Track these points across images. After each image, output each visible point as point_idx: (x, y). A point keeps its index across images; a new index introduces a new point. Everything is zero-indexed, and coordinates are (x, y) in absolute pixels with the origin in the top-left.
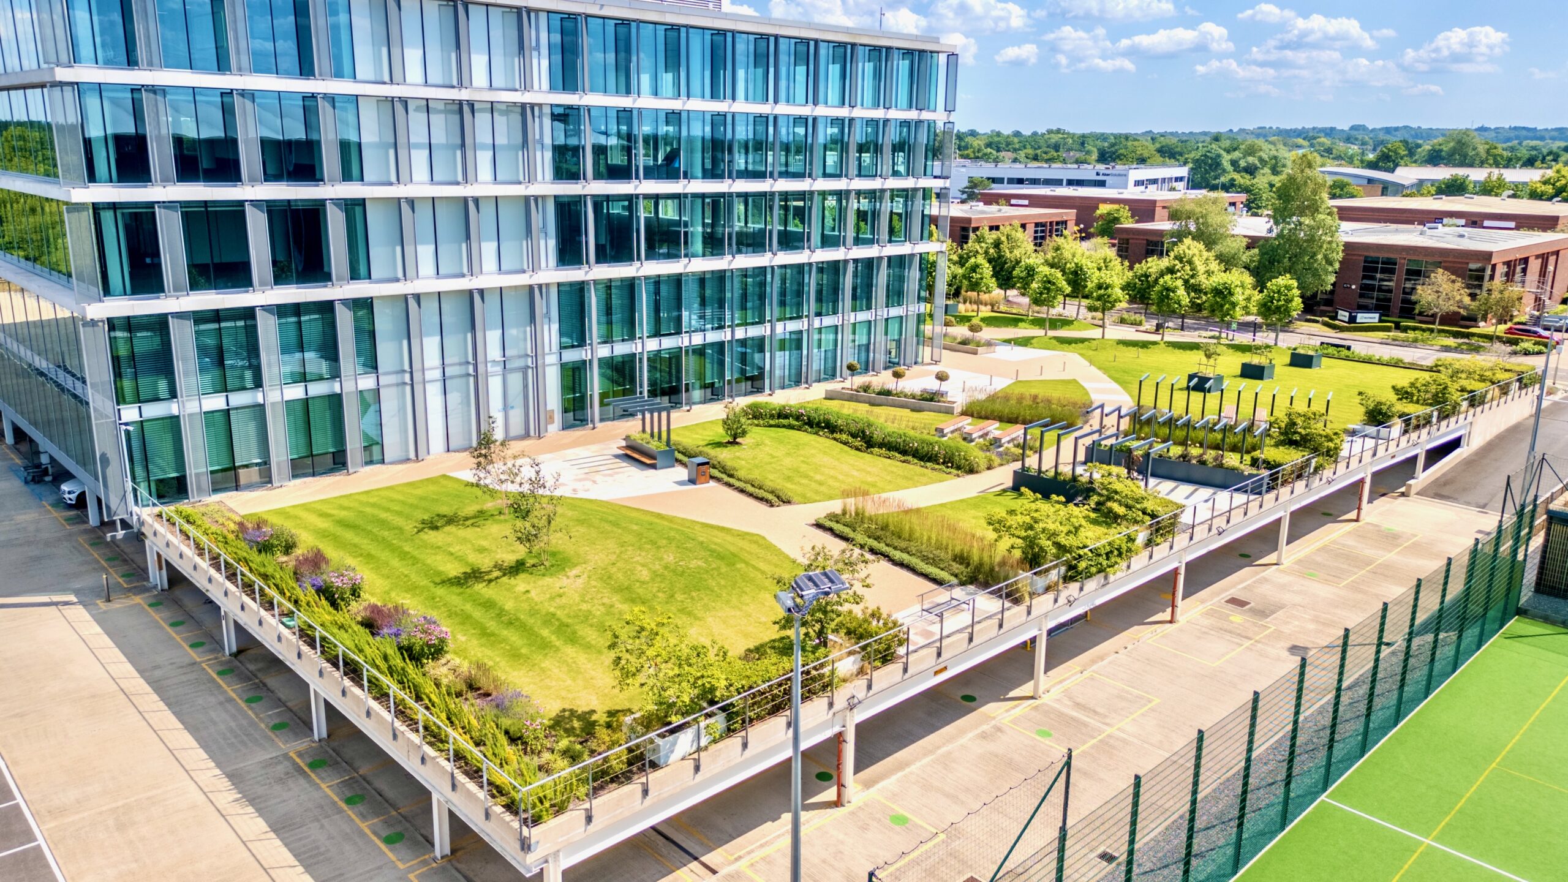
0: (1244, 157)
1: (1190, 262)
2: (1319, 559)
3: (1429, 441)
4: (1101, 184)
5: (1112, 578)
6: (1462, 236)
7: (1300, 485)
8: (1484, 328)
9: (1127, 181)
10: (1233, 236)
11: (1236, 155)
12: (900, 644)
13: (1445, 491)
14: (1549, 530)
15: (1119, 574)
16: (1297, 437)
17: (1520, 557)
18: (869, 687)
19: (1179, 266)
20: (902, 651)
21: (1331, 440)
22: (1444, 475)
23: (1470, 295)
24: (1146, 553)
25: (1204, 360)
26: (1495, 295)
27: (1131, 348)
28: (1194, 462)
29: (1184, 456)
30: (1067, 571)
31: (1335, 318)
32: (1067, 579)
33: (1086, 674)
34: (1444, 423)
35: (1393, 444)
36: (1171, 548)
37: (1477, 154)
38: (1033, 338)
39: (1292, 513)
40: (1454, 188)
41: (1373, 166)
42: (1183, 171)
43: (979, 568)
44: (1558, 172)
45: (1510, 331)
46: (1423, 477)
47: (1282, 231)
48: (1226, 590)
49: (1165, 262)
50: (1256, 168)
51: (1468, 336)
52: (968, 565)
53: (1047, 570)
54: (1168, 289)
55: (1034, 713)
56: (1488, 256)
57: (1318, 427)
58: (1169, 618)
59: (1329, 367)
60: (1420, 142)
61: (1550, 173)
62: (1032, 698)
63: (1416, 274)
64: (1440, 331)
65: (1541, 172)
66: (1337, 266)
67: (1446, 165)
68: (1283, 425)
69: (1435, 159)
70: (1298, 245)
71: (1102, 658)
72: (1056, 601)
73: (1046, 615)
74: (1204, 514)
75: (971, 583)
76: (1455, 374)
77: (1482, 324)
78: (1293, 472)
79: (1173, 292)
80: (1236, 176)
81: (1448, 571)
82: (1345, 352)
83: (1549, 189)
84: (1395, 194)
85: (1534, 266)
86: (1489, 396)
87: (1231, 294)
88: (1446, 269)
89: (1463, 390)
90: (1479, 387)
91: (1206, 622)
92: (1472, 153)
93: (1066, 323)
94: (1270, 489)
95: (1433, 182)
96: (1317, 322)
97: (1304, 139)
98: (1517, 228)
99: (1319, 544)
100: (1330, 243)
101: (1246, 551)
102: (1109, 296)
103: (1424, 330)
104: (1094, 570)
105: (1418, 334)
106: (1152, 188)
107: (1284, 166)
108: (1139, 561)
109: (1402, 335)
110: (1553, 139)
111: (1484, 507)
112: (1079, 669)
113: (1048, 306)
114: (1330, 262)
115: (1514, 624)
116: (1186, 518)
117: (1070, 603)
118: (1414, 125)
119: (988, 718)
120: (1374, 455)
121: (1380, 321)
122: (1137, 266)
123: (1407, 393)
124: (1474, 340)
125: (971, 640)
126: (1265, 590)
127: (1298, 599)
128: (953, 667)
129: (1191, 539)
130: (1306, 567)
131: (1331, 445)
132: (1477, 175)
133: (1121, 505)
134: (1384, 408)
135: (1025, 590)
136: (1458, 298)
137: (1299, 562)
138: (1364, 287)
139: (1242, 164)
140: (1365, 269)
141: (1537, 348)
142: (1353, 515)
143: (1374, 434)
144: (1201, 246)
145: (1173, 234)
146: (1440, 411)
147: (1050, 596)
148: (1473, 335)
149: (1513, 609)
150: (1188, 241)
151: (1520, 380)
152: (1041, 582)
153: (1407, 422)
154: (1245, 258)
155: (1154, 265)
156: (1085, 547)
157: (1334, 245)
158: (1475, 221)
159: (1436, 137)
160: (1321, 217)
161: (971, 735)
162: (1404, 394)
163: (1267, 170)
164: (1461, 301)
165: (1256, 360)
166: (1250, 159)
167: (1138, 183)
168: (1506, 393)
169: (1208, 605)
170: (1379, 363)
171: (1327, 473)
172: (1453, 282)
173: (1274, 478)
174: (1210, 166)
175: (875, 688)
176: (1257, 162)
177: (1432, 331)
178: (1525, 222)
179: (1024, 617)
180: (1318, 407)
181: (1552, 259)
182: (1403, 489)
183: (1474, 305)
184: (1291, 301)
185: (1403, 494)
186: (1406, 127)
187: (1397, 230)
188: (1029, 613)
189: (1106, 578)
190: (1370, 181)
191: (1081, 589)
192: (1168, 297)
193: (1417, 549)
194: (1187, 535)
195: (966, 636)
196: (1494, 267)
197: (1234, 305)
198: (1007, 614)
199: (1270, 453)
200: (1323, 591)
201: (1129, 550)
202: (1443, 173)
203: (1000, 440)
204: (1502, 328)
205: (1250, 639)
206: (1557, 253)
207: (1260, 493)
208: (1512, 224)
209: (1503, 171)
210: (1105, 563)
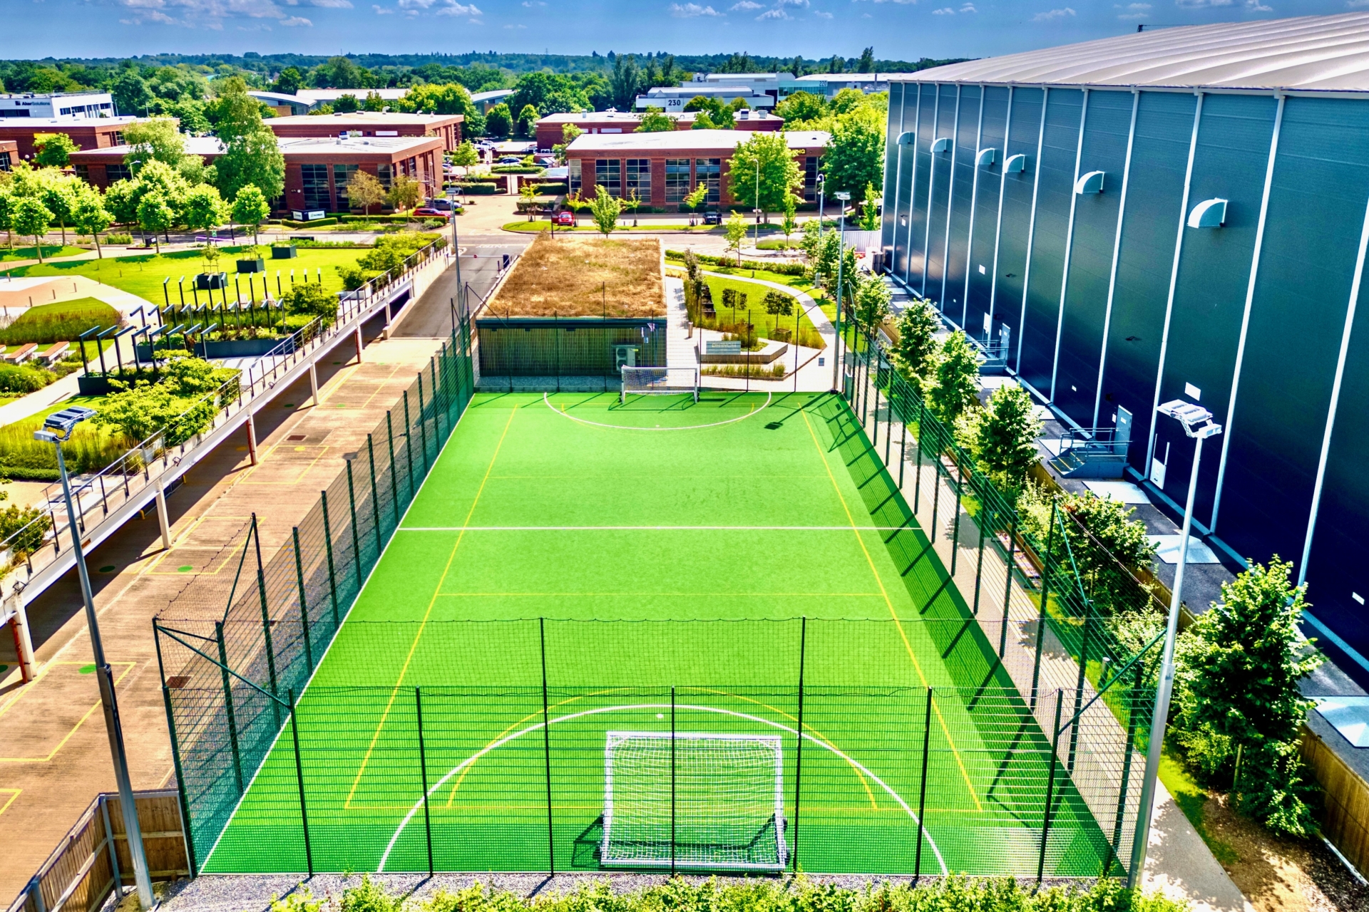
0: (163, 83)
1: (159, 181)
2: (342, 394)
3: (390, 296)
4: (25, 113)
5: (203, 437)
6: (366, 143)
7: (317, 341)
8: (400, 213)
9: (52, 110)
10: (189, 155)
11: (154, 81)
12: (46, 528)
13: (408, 331)
14: (479, 335)
15: (209, 432)
16: (305, 306)
17: (468, 355)
18: (30, 571)
19: (150, 186)
20: (49, 535)
21: (330, 303)
22: (404, 320)
23: (384, 188)
24: (223, 412)
25: (207, 262)
26: (401, 187)
27: (131, 263)
28: (233, 339)
29: (224, 336)
30: (167, 439)
31: (292, 218)
32: (168, 446)
33: (201, 520)
34: (396, 282)
35: (369, 301)
36: (240, 405)
37: (355, 78)
38: (28, 267)
39: (316, 364)
40: (346, 106)
41: (277, 89)
42: (107, 98)
43: (86, 456)
44: (415, 90)
45: (416, 213)
46: (393, 324)
47: (232, 147)
48: (285, 432)
49: (136, 184)
50: (177, 94)
51: (390, 220)
52: (75, 458)
53: (151, 441)
54: (152, 206)
55: (170, 559)
56: (388, 157)
57: (317, 296)
58: (250, 463)
59: (303, 256)
60: (306, 67)
61: (410, 92)
62: (163, 550)
63: (341, 176)
64: (371, 219)
65: (404, 91)
66: (283, 174)
67: (332, 87)
68: (293, 298)
69: (321, 82)
70: (247, 159)
71: (209, 505)
72: (165, 464)
73: (160, 478)
74: (257, 374)
75: (84, 472)
76: (394, 245)
77: (397, 210)
78: (310, 332)
79: (158, 208)
80: (160, 101)
81: (420, 382)
82: (310, 243)
83: (413, 105)
84: (302, 113)
85: (420, 162)
86: (419, 259)
87: (209, 204)
88: (363, 169)
89: (402, 256)
90: (411, 253)
91: (278, 457)
92: (351, 77)
93: (54, 250)
94: (297, 348)
95: (328, 102)
96: (278, 223)
97: (208, 65)
98: (399, 135)
99: (339, 385)
100: (273, 155)
101: (289, 402)
102: (97, 218)
103: (359, 220)
104: (189, 432)
105: (355, 224)
106: (80, 115)
107: (202, 91)
108: (220, 419)
109: (345, 226)
110: (402, 64)
111: (435, 335)
112: (193, 518)
113: (36, 234)
114: (277, 172)
115: (475, 398)
116: (245, 381)
117: (177, 463)
118: (297, 53)
119: (132, 576)
120: (359, 311)
121: (326, 217)
122: (108, 189)
123: (367, 263)
124: (395, 223)
125: (106, 511)
126: (312, 424)
127: (337, 424)
128: (95, 539)
129: (253, 395)
130: (336, 402)
131: (331, 306)
132: (361, 94)
133: (194, 378)
134: (356, 275)
135: (139, 461)
136: (377, 192)
137: (330, 400)
138: (306, 190)
139: (163, 89)
140: (305, 175)
141: (437, 223)
142: (355, 359)
143: (355, 296)
144: (166, 166)
145: (133, 158)
146: (392, 273)
147: (160, 462)
148: (394, 219)
149: (471, 390)
150: (152, 162)
151: (434, 245)
152: (149, 453)
153: (373, 284)
154: (205, 173)
155: (124, 187)
156: (178, 415)
157: (277, 157)
158: (369, 131)
159: (317, 64)
160: (260, 134)
161: (123, 592)
162: (366, 265)
163: (186, 95)
164: (379, 194)
165: (247, 257)
166: (169, 85)
167: (64, 111)
168: (428, 256)
169: (276, 446)
170: (337, 247)
171: (332, 329)
172: (371, 179)
173: (298, 338)
174: (132, 92)
175: (35, 570)
176: (176, 87)
177: (364, 219)
178: (403, 130)
179: (144, 484)
180: (313, 280)
181: (430, 156)
182: (382, 335)
183: (389, 196)
184: (260, 205)
185: (382, 339)
186: (290, 55)
187: (318, 142)
188: (147, 478)
189: (199, 438)
190: (281, 102)
191: (183, 451)
192: (153, 212)
193: (404, 371)
194: (249, 393)
195: (100, 508)
196: (394, 165)
197: (214, 214)
198: (129, 483)
199: (292, 321)
200: (352, 414)
201: (211, 412)
202: (334, 94)
203: (47, 358)
204: (411, 211)
205: (313, 459)
206: (431, 152)
207: (291, 352)
208: (395, 133)
209: (378, 91)
210: (196, 425)
